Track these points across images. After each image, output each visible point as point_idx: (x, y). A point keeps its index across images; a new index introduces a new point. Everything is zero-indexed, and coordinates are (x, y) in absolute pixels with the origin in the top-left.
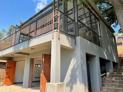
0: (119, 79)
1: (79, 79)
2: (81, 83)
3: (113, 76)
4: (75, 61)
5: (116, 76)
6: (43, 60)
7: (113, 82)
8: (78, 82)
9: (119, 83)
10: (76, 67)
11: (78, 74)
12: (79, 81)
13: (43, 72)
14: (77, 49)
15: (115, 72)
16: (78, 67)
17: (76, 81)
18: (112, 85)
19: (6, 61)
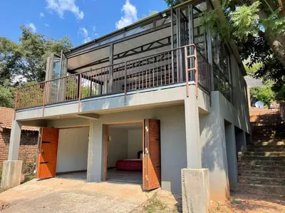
0: (261, 163)
1: (218, 163)
2: (221, 169)
3: (250, 159)
4: (211, 132)
5: (254, 158)
6: (147, 130)
7: (253, 168)
8: (216, 168)
9: (264, 170)
10: (212, 143)
11: (215, 154)
12: (219, 166)
13: (148, 152)
14: (213, 114)
15: (250, 150)
16: (215, 142)
17: (213, 166)
18: (252, 173)
19: (37, 129)
